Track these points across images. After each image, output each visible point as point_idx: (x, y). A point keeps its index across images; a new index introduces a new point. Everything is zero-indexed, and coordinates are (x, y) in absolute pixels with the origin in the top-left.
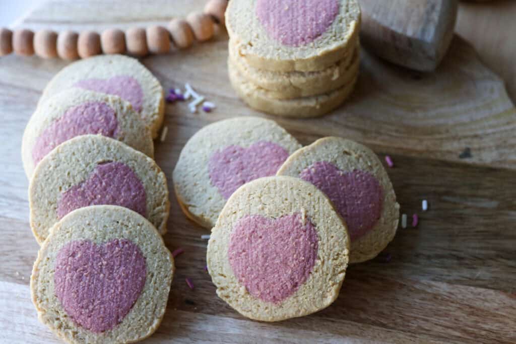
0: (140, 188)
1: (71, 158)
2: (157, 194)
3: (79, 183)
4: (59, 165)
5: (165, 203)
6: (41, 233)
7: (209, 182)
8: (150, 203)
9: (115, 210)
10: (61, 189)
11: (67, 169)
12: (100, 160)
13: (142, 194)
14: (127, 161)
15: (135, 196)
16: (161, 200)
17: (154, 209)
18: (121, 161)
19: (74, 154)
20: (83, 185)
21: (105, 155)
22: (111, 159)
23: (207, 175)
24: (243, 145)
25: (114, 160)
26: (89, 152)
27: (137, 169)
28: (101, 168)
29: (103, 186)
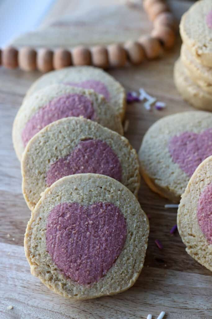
0: (117, 161)
1: (58, 136)
2: (131, 167)
3: (65, 157)
4: (48, 141)
5: (137, 176)
6: (32, 198)
7: (171, 160)
8: (125, 174)
9: (98, 177)
10: (49, 161)
11: (55, 144)
12: (83, 137)
13: (118, 167)
14: (105, 139)
15: (112, 168)
16: (133, 173)
17: (128, 179)
18: (100, 138)
19: (60, 132)
20: (69, 158)
21: (87, 133)
22: (91, 137)
23: (168, 154)
24: (196, 131)
25: (94, 138)
26: (74, 131)
27: (113, 145)
28: (83, 144)
29: (85, 159)
